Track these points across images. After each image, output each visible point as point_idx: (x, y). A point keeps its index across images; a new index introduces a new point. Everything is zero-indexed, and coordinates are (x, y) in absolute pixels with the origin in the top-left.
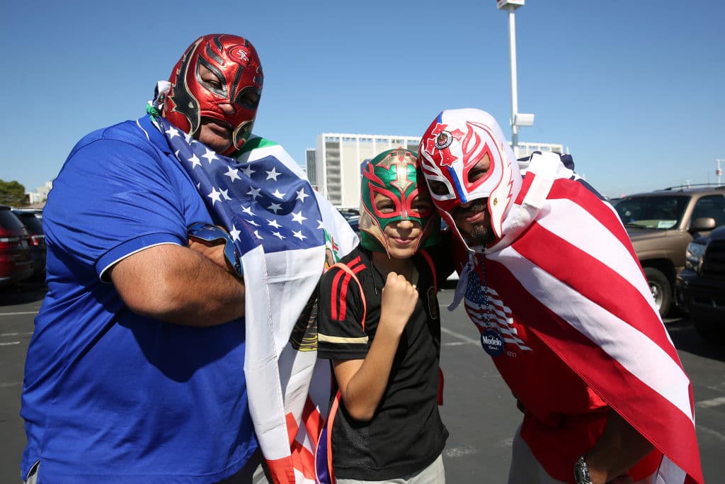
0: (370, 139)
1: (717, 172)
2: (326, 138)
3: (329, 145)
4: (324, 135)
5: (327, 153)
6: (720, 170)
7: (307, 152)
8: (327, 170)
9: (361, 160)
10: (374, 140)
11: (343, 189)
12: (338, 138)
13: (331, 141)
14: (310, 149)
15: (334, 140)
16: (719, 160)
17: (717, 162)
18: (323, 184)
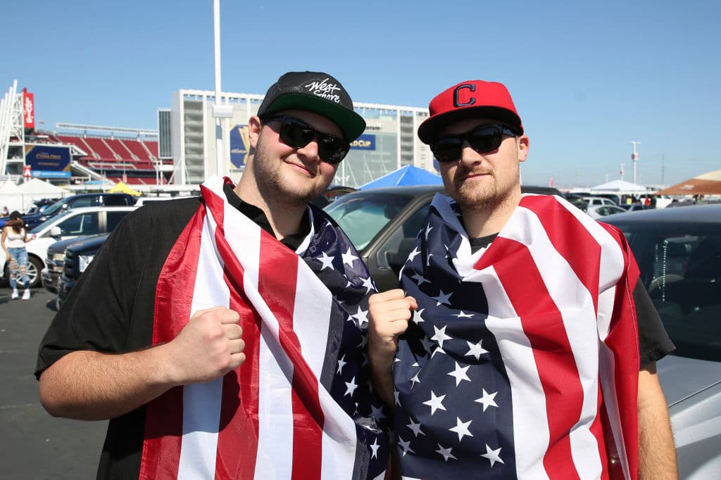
0: (244, 99)
1: (633, 157)
2: (185, 95)
3: (188, 105)
4: (182, 92)
5: (186, 115)
6: (636, 154)
7: (160, 112)
8: (186, 138)
9: (231, 125)
10: (248, 101)
11: (206, 162)
12: (201, 96)
13: (192, 100)
14: (165, 110)
15: (196, 99)
16: (634, 143)
17: (633, 144)
18: (180, 154)
